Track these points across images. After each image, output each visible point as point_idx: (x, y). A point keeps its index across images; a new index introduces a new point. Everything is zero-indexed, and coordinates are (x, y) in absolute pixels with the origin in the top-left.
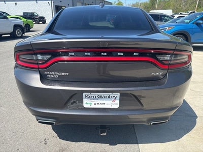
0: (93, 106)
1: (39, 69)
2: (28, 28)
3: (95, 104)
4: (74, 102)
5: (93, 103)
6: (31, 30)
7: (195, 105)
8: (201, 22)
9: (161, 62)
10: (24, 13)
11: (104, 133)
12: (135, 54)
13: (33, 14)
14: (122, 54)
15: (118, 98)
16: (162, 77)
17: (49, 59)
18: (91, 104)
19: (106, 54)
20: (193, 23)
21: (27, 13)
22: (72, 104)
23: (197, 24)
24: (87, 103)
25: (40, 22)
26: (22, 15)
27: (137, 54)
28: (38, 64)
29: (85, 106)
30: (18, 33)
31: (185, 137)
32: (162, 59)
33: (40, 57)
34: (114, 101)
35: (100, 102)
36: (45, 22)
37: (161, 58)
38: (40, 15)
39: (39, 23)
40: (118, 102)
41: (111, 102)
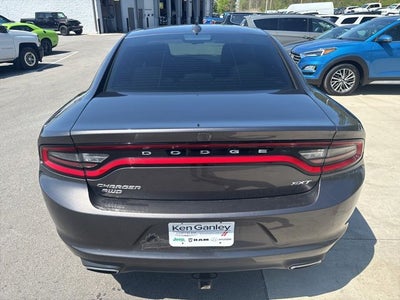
0: (187, 244)
1: (86, 177)
2: (47, 47)
3: (190, 240)
4: (152, 238)
5: (186, 239)
6: (53, 49)
7: (373, 216)
8: (388, 38)
9: (307, 163)
10: (37, 14)
11: (207, 285)
12: (260, 151)
13: (55, 14)
14: (238, 152)
15: (232, 228)
16: (309, 188)
17: (105, 162)
18: (183, 240)
19: (208, 152)
20: (373, 41)
21: (44, 14)
22: (149, 240)
23: (382, 43)
24: (176, 239)
25: (71, 32)
26: (33, 17)
27: (265, 151)
28: (84, 169)
29: (173, 243)
30: (29, 59)
31: (354, 282)
32: (309, 157)
33: (87, 157)
34: (225, 233)
35: (198, 236)
36: (81, 31)
37: (308, 155)
38: (71, 16)
39: (68, 35)
40: (231, 235)
41: (219, 236)
